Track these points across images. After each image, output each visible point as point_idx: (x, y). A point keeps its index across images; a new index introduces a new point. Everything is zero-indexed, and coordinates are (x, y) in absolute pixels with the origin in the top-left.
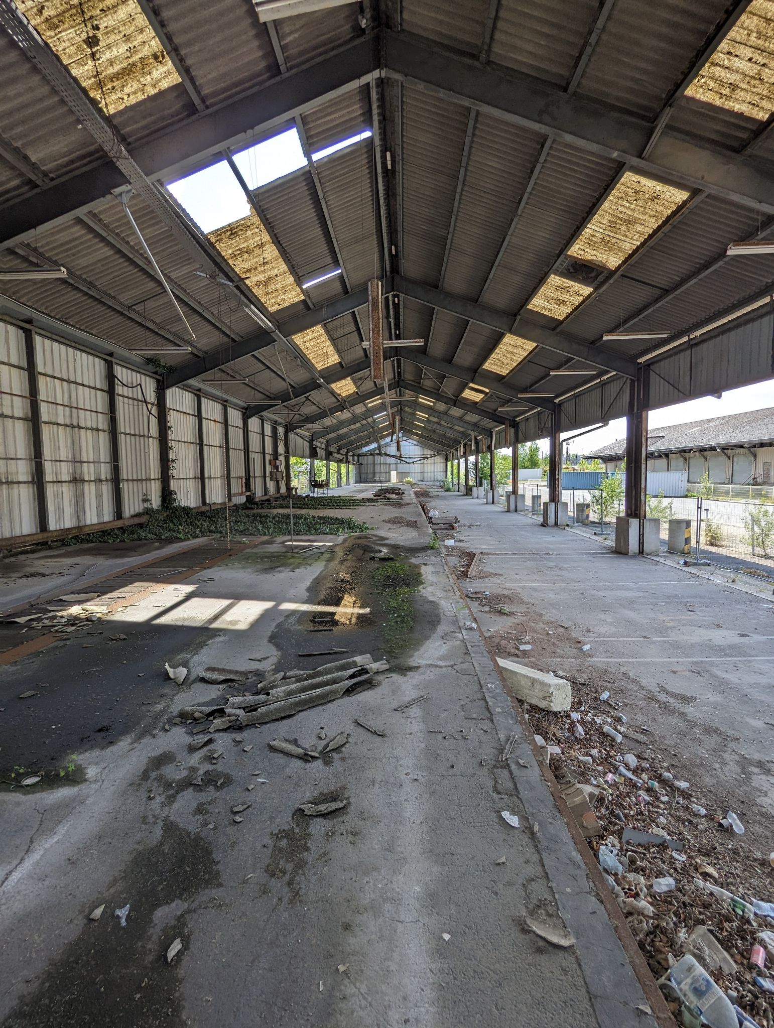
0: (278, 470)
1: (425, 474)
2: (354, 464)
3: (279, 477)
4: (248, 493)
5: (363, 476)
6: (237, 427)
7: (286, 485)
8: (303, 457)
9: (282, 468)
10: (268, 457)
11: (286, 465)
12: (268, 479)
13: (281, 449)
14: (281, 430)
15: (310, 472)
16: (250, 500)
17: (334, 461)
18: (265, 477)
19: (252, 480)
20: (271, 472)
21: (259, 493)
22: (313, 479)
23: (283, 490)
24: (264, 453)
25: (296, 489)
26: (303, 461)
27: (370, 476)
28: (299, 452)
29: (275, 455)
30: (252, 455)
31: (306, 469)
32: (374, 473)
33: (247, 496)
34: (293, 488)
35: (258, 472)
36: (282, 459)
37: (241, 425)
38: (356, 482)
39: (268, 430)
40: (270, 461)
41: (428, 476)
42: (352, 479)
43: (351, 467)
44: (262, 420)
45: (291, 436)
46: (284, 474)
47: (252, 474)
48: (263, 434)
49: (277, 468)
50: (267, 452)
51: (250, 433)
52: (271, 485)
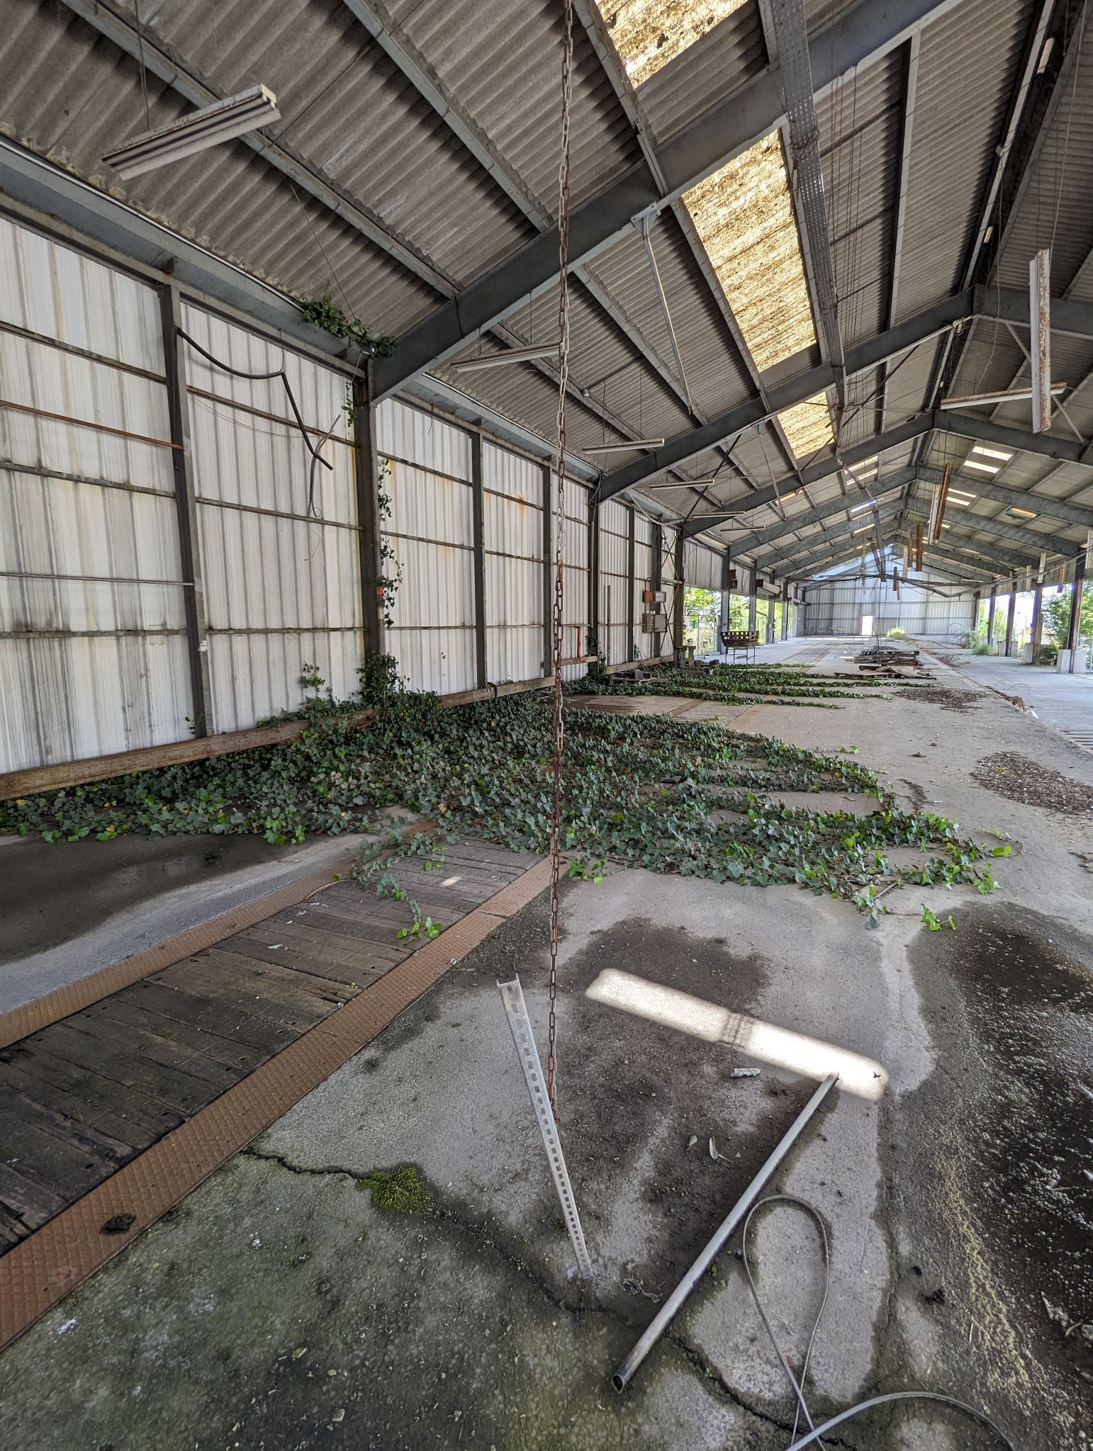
0: (658, 612)
1: (929, 622)
2: (796, 604)
3: (660, 624)
4: (593, 659)
5: (811, 624)
6: (575, 520)
7: (675, 643)
8: (711, 588)
9: (668, 607)
10: (639, 587)
11: (675, 602)
12: (637, 630)
13: (668, 571)
14: (669, 535)
15: (721, 618)
16: (596, 673)
17: (763, 597)
18: (630, 624)
19: (601, 631)
20: (644, 616)
21: (616, 657)
22: (724, 629)
23: (667, 650)
24: (631, 577)
25: (692, 649)
26: (709, 598)
27: (823, 625)
28: (703, 578)
29: (655, 581)
30: (603, 581)
31: (712, 611)
32: (831, 619)
33: (589, 664)
34: (685, 648)
35: (618, 615)
36: (668, 590)
37: (584, 517)
38: (799, 635)
39: (643, 531)
40: (644, 593)
41: (934, 625)
42: (792, 628)
43: (792, 609)
44: (631, 508)
45: (689, 546)
46: (671, 620)
47: (602, 618)
48: (631, 539)
49: (657, 607)
50: (637, 574)
51: (602, 535)
52: (643, 643)
